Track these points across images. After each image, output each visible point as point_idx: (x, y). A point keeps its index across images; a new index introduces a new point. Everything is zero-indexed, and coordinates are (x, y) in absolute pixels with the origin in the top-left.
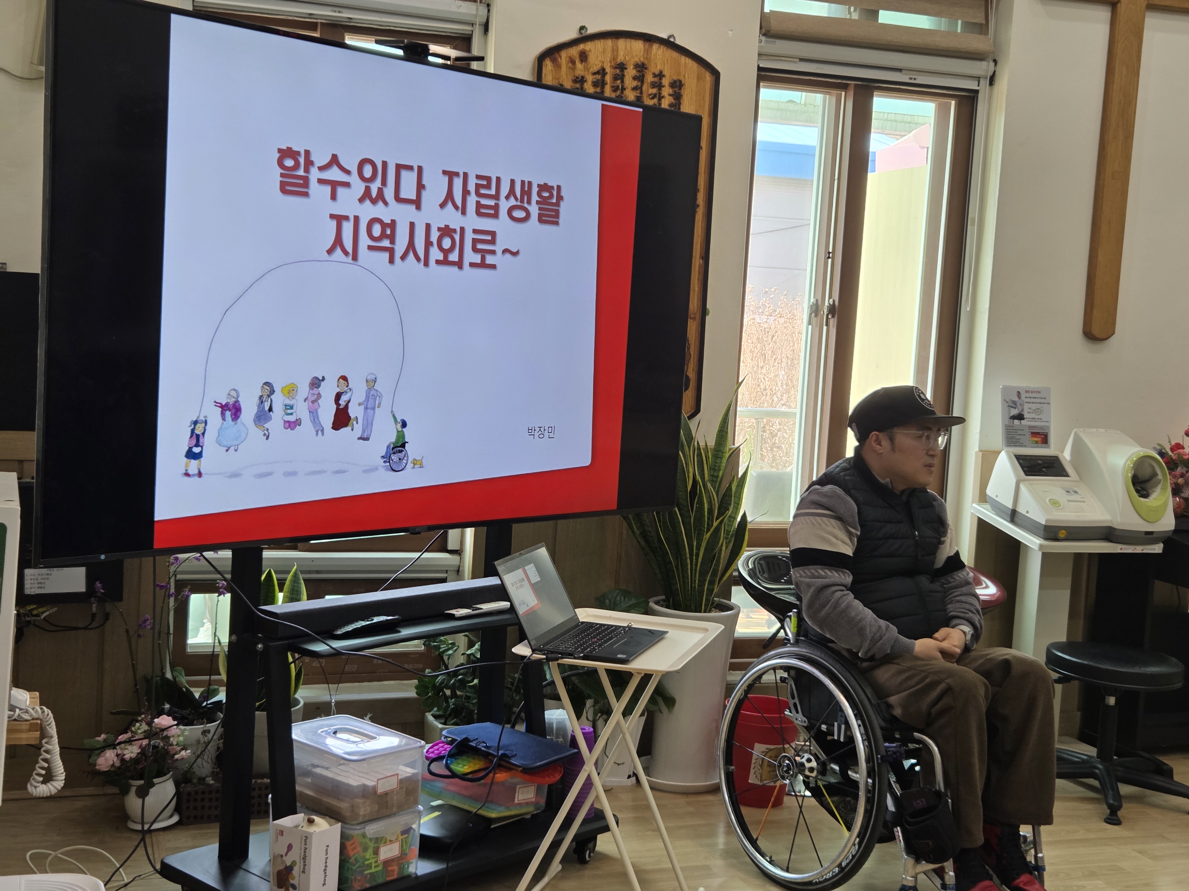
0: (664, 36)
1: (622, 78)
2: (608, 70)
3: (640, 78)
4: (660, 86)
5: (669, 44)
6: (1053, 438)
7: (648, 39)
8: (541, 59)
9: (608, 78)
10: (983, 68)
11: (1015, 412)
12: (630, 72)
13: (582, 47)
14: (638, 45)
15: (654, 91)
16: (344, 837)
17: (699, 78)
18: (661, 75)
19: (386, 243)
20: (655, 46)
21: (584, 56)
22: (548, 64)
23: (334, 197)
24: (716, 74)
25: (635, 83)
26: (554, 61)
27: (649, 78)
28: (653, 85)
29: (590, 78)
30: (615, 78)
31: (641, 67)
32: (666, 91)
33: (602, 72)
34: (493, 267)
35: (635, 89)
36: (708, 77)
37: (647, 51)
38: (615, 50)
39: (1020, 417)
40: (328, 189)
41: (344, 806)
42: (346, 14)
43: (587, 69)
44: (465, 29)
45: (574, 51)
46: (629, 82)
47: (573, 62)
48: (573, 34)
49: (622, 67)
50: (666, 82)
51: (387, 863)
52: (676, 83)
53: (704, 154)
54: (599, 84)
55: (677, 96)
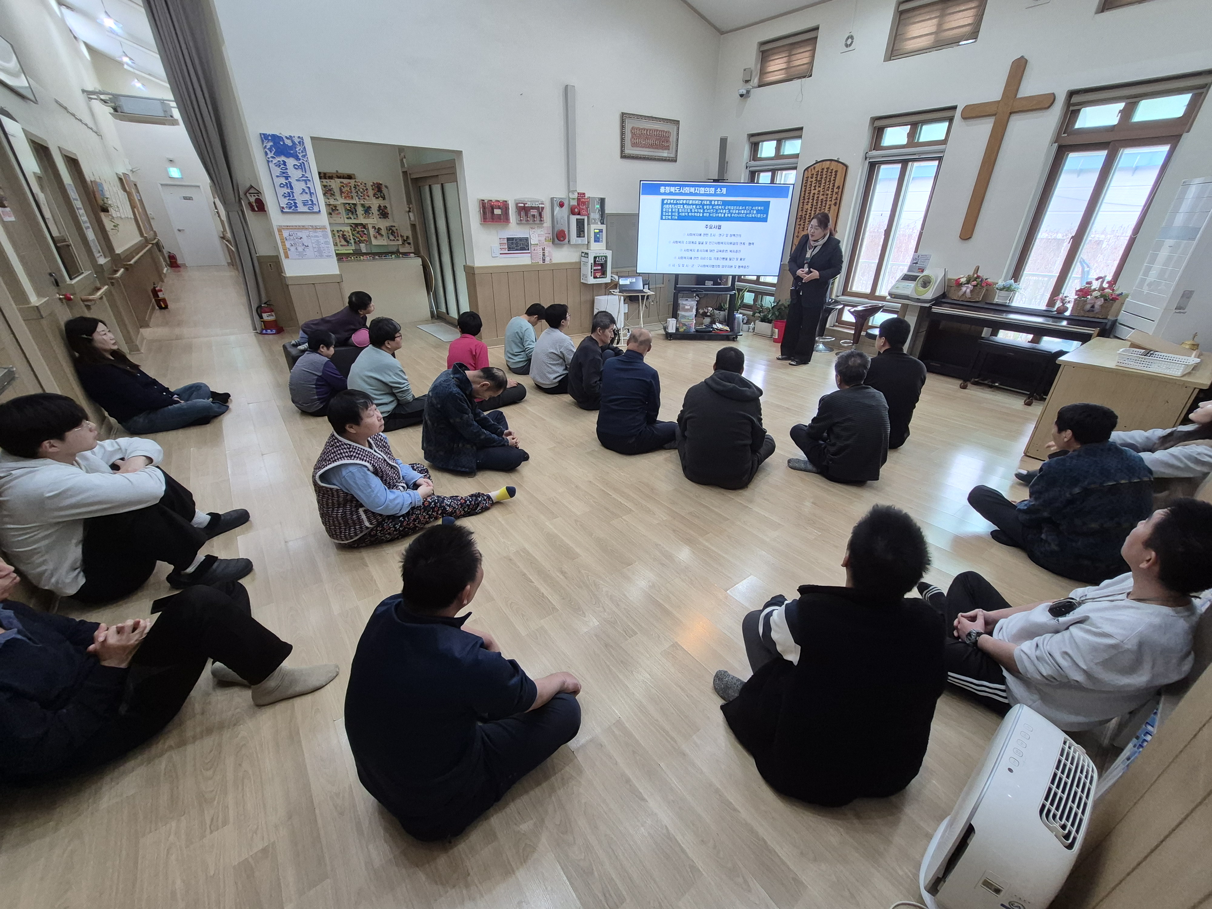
0: (836, 159)
1: (823, 172)
2: (820, 170)
3: (828, 171)
4: (832, 173)
5: (836, 161)
7: (831, 160)
9: (819, 173)
11: (915, 262)
12: (826, 170)
13: (816, 165)
14: (828, 162)
17: (843, 169)
18: (832, 170)
20: (833, 162)
21: (815, 168)
22: (806, 171)
24: (847, 167)
26: (808, 170)
27: (830, 171)
28: (830, 173)
29: (815, 174)
31: (828, 168)
32: (834, 173)
33: (818, 171)
36: (845, 168)
37: (831, 164)
38: (822, 165)
39: (917, 263)
42: (775, 167)
43: (815, 171)
45: (812, 167)
46: (825, 173)
48: (814, 163)
49: (823, 169)
50: (834, 171)
52: (836, 172)
53: (840, 190)
54: (817, 175)
55: (836, 175)
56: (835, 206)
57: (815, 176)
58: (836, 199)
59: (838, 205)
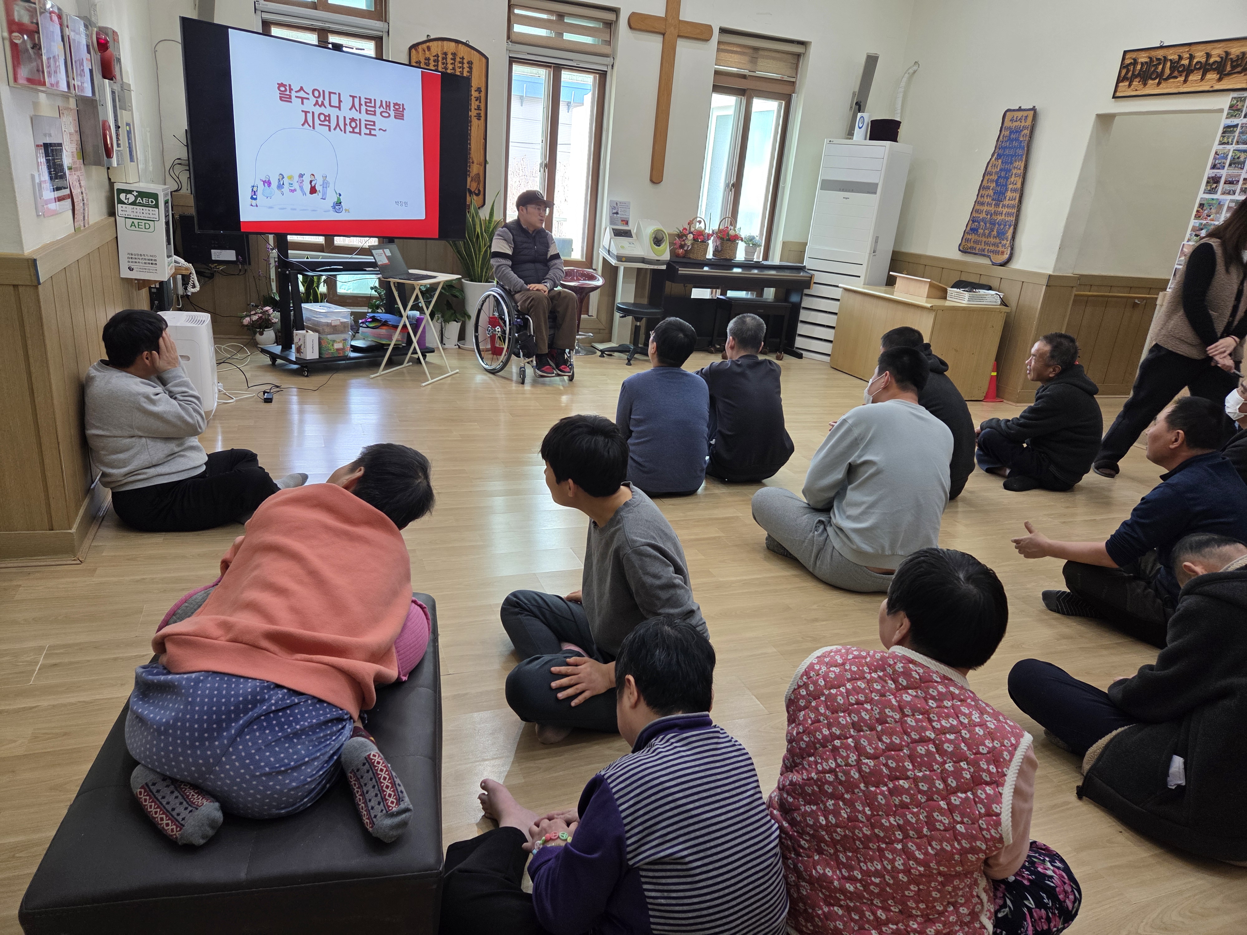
0: (465, 41)
1: (446, 59)
2: (440, 55)
3: (454, 59)
4: (463, 63)
5: (466, 44)
6: (630, 223)
7: (457, 42)
8: (410, 49)
9: (440, 59)
10: (608, 61)
12: (450, 56)
13: (428, 44)
14: (453, 44)
15: (461, 65)
16: (319, 338)
17: (480, 60)
18: (463, 58)
19: (327, 123)
20: (460, 45)
21: (429, 48)
22: (413, 51)
23: (302, 103)
24: (487, 59)
25: (452, 61)
26: (416, 50)
27: (458, 59)
28: (460, 62)
29: (432, 58)
30: (443, 59)
31: (454, 54)
32: (466, 65)
33: (437, 56)
34: (375, 135)
35: (452, 64)
36: (484, 60)
37: (457, 47)
38: (442, 47)
40: (300, 100)
41: (320, 329)
42: (327, 25)
43: (431, 54)
44: (380, 34)
45: (425, 46)
46: (449, 61)
47: (424, 51)
48: (425, 39)
49: (446, 54)
50: (465, 61)
51: (338, 350)
52: (470, 63)
53: (483, 94)
54: (436, 61)
55: (471, 68)
56: (479, 119)
57: (432, 63)
58: (479, 108)
59: (483, 118)
